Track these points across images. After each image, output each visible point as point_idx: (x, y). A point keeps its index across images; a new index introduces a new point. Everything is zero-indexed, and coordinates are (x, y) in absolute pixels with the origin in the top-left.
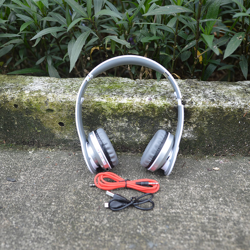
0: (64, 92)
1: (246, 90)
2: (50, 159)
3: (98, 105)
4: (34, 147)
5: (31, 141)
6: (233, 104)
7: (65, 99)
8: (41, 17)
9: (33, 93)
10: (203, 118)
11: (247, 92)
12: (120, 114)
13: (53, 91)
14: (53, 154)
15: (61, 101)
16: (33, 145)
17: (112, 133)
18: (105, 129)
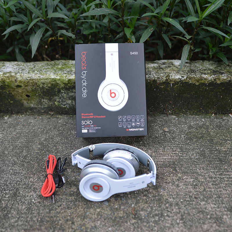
0: (29, 73)
1: (160, 67)
2: (21, 122)
3: (54, 81)
4: (8, 114)
5: (6, 110)
6: (149, 77)
7: (30, 77)
8: (9, 17)
9: (5, 74)
11: (160, 68)
12: (70, 87)
13: (20, 72)
14: (23, 119)
15: (27, 79)
16: (8, 113)
17: (65, 101)
18: (60, 98)
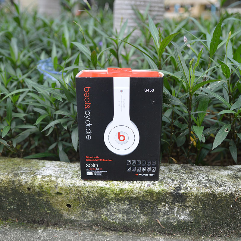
0: (72, 178)
1: (236, 175)
2: (58, 238)
3: (102, 190)
4: (43, 226)
5: (41, 221)
6: (225, 190)
7: (73, 184)
8: (54, 110)
9: (44, 178)
10: (198, 202)
11: (237, 177)
12: (122, 198)
13: (62, 176)
14: (60, 233)
15: (69, 186)
16: (43, 224)
17: (115, 215)
18: (108, 211)
